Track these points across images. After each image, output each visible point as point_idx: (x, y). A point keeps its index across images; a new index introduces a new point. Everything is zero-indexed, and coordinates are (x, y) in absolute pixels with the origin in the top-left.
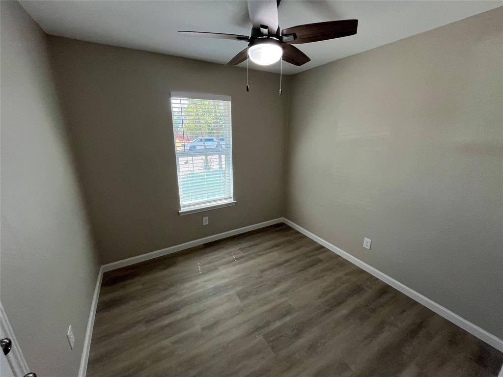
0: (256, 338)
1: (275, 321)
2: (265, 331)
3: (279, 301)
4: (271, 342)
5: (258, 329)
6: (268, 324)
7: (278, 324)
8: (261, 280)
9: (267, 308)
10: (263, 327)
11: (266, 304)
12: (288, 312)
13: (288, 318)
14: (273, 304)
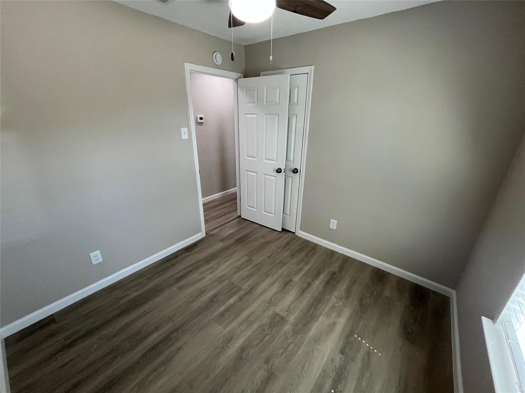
0: (248, 286)
1: (235, 303)
2: (241, 293)
3: (234, 325)
4: (235, 287)
5: (249, 292)
6: (241, 299)
7: (231, 301)
8: (265, 354)
9: (246, 313)
10: (245, 295)
11: (248, 317)
12: (222, 314)
13: (222, 309)
14: (240, 319)
